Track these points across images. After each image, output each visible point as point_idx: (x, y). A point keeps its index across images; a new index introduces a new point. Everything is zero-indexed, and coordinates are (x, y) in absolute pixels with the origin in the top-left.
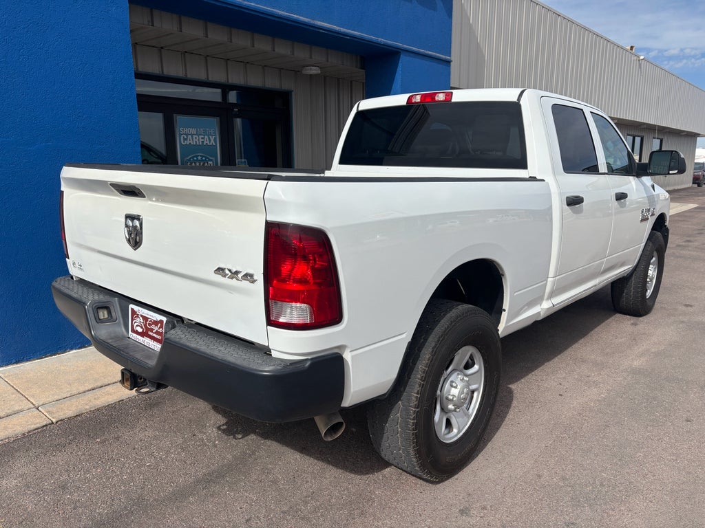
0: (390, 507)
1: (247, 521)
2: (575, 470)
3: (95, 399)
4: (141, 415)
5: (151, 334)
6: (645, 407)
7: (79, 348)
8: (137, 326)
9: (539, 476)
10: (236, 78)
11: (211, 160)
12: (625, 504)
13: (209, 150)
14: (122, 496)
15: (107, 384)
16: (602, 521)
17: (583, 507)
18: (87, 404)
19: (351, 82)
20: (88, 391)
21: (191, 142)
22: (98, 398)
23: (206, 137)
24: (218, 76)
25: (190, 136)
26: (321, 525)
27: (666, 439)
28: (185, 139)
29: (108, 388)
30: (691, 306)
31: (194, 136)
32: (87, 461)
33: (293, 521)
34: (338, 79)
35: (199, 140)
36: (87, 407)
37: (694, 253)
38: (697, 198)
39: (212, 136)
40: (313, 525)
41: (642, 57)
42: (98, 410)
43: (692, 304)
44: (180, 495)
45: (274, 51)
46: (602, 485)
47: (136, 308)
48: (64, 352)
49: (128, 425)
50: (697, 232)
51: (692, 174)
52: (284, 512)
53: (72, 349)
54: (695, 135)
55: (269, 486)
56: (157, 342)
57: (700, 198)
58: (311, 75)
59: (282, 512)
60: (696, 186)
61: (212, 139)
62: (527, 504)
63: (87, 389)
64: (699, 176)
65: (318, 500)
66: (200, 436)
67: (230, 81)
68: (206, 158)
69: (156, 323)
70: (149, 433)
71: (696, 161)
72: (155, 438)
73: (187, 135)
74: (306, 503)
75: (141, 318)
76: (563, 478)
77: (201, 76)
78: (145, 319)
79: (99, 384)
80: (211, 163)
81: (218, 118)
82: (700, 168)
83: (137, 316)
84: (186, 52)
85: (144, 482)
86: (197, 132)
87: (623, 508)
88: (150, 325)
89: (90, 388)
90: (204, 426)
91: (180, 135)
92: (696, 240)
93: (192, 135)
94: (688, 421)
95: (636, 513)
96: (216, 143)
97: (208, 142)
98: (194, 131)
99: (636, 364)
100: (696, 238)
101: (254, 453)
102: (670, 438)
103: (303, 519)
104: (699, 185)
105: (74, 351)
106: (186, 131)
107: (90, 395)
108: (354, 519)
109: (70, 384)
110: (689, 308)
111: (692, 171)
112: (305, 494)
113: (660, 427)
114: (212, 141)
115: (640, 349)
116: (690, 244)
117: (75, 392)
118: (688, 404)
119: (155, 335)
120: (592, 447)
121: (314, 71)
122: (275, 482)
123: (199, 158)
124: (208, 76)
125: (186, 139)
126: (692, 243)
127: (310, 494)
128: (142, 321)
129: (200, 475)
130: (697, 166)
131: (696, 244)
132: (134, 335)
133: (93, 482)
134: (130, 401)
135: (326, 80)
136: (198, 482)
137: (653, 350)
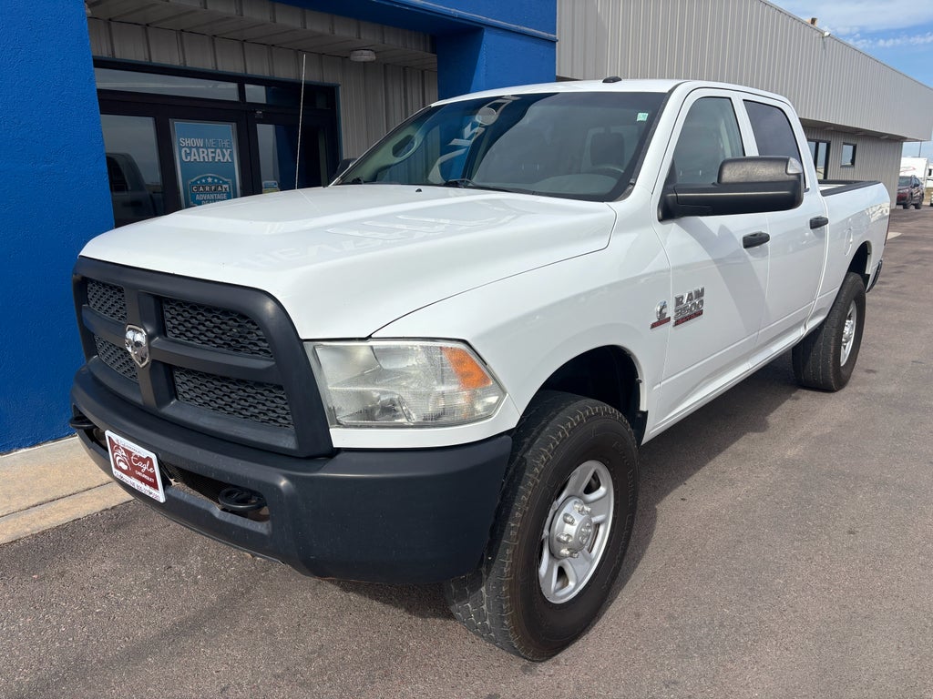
0: (426, 665)
1: (224, 689)
2: (688, 606)
3: (41, 518)
4: (101, 540)
6: (794, 514)
7: (30, 446)
9: (638, 615)
10: (257, 68)
11: (226, 183)
12: (750, 653)
13: (224, 169)
14: (55, 658)
15: (61, 495)
16: (716, 678)
17: (692, 657)
18: (27, 526)
19: (423, 72)
20: (34, 506)
21: (197, 157)
22: (45, 516)
23: (218, 150)
24: (230, 65)
25: (194, 150)
26: (326, 693)
27: (818, 558)
28: (187, 155)
29: (61, 501)
30: (874, 372)
31: (201, 150)
32: (14, 606)
33: (288, 689)
34: (404, 68)
35: (207, 155)
36: (28, 530)
37: (887, 299)
38: (900, 224)
39: (227, 149)
40: (315, 693)
41: (826, 34)
42: (43, 533)
43: (876, 369)
44: (136, 654)
45: (305, 28)
46: (721, 625)
48: (10, 452)
49: (80, 554)
50: (894, 270)
51: (896, 192)
52: (277, 676)
53: (20, 447)
54: (902, 139)
55: (262, 639)
57: (905, 224)
58: (364, 62)
59: (275, 676)
60: (901, 207)
61: (227, 153)
62: (615, 654)
63: (31, 504)
64: (905, 193)
65: (327, 658)
66: (177, 568)
67: (249, 72)
68: (219, 180)
70: (108, 565)
71: (901, 174)
72: (114, 572)
73: (190, 148)
74: (310, 661)
76: (671, 617)
77: (207, 64)
79: (50, 497)
80: (227, 186)
81: (234, 124)
82: (906, 184)
84: (182, 30)
85: (88, 636)
86: (204, 144)
87: (747, 659)
89: (35, 503)
90: (185, 554)
91: (181, 148)
92: (892, 281)
93: (197, 148)
94: (850, 532)
95: (764, 666)
96: (233, 160)
97: (221, 158)
98: (200, 142)
99: (790, 453)
100: (892, 279)
101: (248, 591)
102: (824, 557)
103: (301, 685)
104: (905, 207)
105: (24, 450)
106: (189, 142)
107: (34, 513)
108: (373, 683)
109: (9, 497)
110: (872, 374)
111: (897, 188)
112: (310, 648)
113: (811, 542)
114: (227, 156)
115: (798, 433)
116: (883, 286)
117: (15, 508)
118: (854, 508)
120: (715, 572)
121: (367, 56)
122: (271, 632)
123: (210, 180)
124: (216, 65)
125: (190, 154)
126: (886, 286)
127: (317, 648)
129: (168, 624)
130: (904, 181)
131: (891, 286)
133: (18, 637)
134: (88, 520)
135: (385, 69)
136: (164, 635)
137: (815, 434)
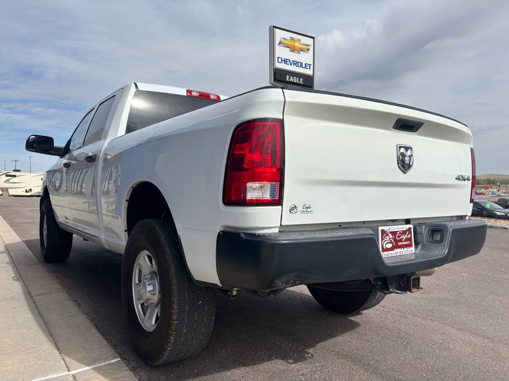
5: (401, 243)
8: (387, 244)
47: (386, 228)
56: (406, 247)
69: (404, 233)
75: (390, 235)
78: (394, 233)
83: (387, 235)
88: (399, 237)
119: (404, 243)
128: (391, 237)
132: (386, 253)
